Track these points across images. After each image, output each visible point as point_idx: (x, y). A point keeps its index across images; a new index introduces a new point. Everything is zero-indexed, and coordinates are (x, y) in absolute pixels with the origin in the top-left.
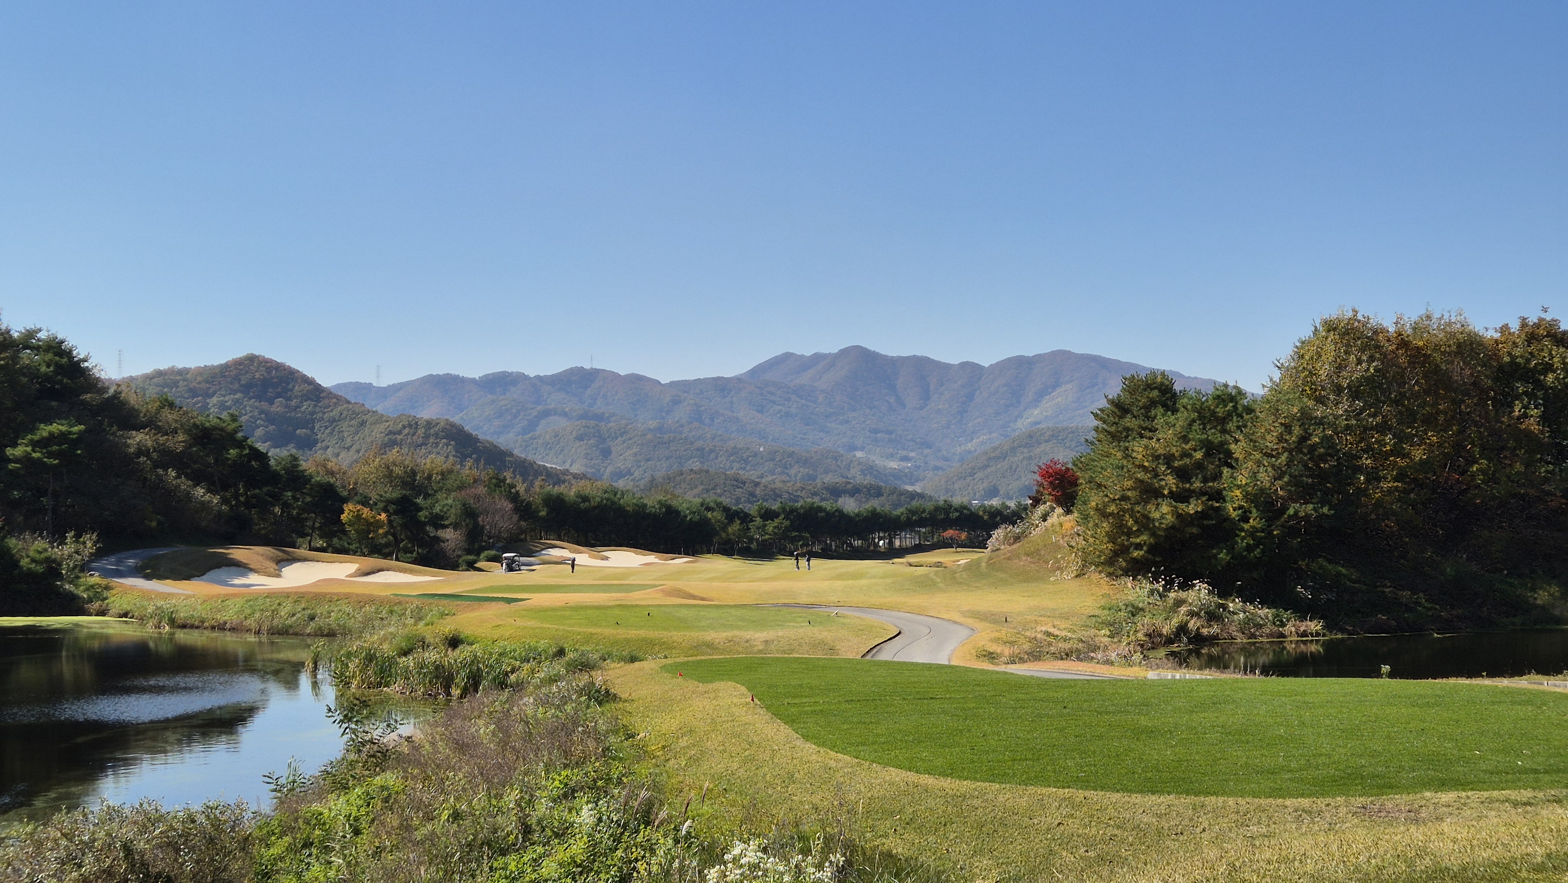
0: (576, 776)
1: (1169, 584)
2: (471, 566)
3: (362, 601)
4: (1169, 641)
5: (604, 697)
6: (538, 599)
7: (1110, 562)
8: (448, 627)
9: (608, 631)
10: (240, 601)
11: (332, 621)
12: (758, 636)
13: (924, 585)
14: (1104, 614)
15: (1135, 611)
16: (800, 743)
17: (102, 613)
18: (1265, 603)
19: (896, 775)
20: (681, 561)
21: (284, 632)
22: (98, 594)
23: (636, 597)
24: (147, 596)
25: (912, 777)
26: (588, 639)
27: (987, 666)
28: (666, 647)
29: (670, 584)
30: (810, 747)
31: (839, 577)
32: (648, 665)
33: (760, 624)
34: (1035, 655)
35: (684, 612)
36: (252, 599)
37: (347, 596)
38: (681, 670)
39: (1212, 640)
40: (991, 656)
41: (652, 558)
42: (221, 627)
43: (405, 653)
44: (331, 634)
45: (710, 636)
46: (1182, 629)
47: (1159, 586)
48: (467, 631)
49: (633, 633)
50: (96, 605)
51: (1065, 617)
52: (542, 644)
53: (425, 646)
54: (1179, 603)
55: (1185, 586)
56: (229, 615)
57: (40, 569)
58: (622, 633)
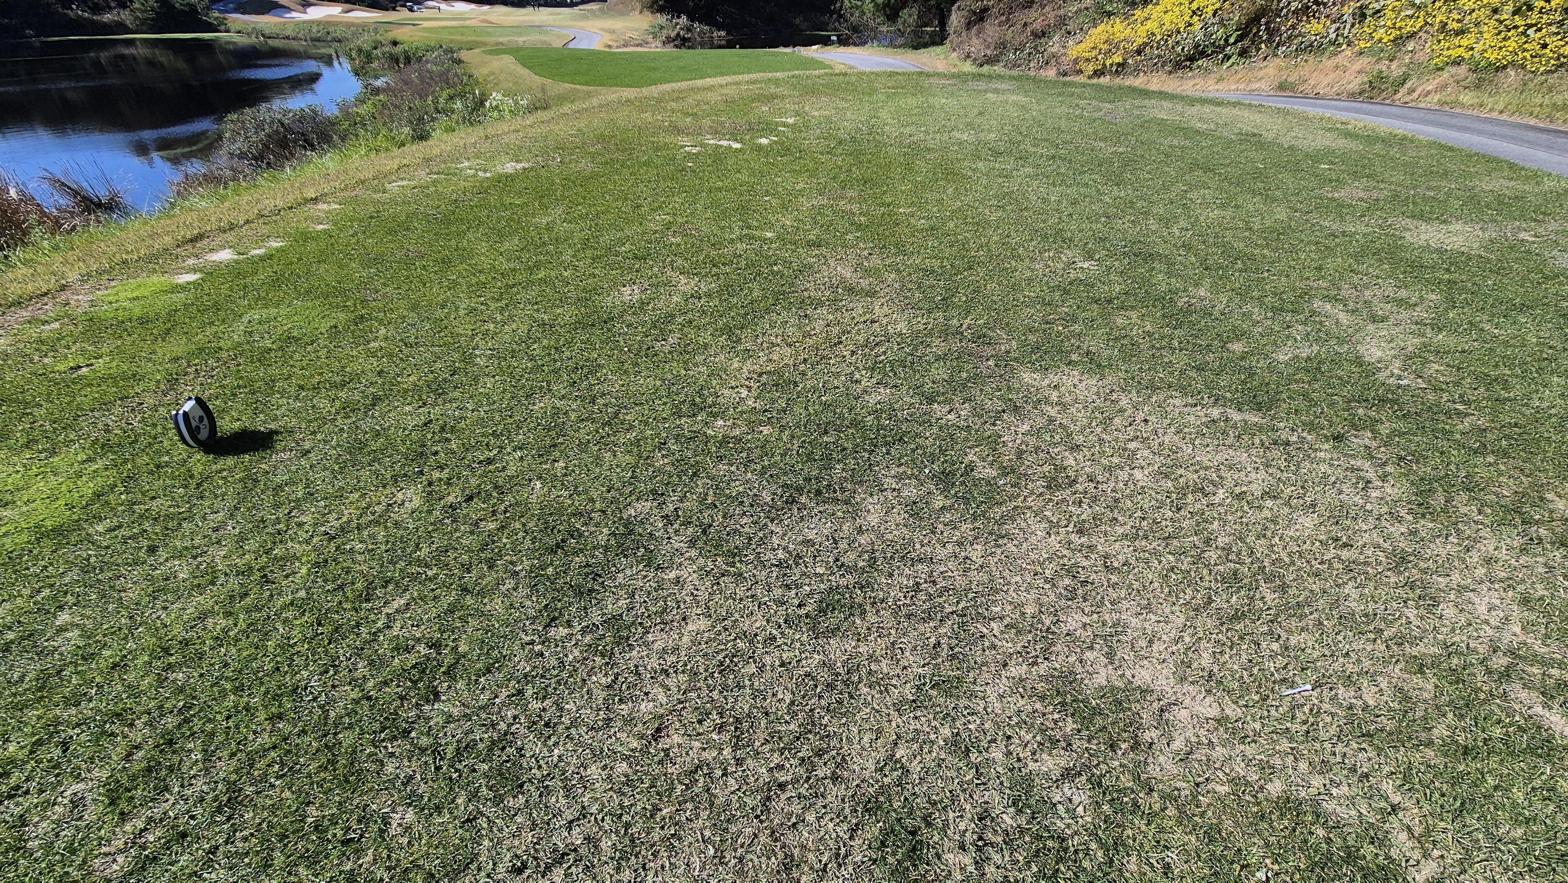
0: (451, 91)
1: (673, 17)
2: (394, 9)
3: (349, 25)
4: (674, 40)
5: (460, 62)
6: (426, 24)
7: (651, 7)
8: (391, 36)
9: (459, 38)
10: (292, 25)
11: (338, 34)
12: (521, 39)
13: (584, 17)
14: (651, 30)
15: (662, 28)
16: (533, 75)
17: (228, 31)
18: (707, 24)
19: (567, 85)
20: (486, 8)
21: (318, 40)
22: (222, 22)
23: (468, 23)
24: (245, 22)
25: (573, 86)
26: (452, 41)
27: (607, 50)
28: (485, 44)
29: (482, 17)
30: (537, 77)
31: (551, 14)
32: (476, 51)
33: (520, 34)
34: (625, 46)
35: (489, 30)
36: (297, 24)
37: (341, 23)
38: (489, 53)
39: (689, 40)
40: (610, 47)
41: (473, 6)
42: (288, 38)
43: (375, 48)
44: (340, 41)
45: (501, 39)
46: (678, 35)
47: (669, 17)
48: (399, 38)
49: (470, 38)
50: (223, 28)
51: (636, 30)
52: (433, 44)
53: (382, 45)
54: (677, 24)
55: (679, 17)
56: (289, 32)
57: (187, 9)
58: (465, 38)
